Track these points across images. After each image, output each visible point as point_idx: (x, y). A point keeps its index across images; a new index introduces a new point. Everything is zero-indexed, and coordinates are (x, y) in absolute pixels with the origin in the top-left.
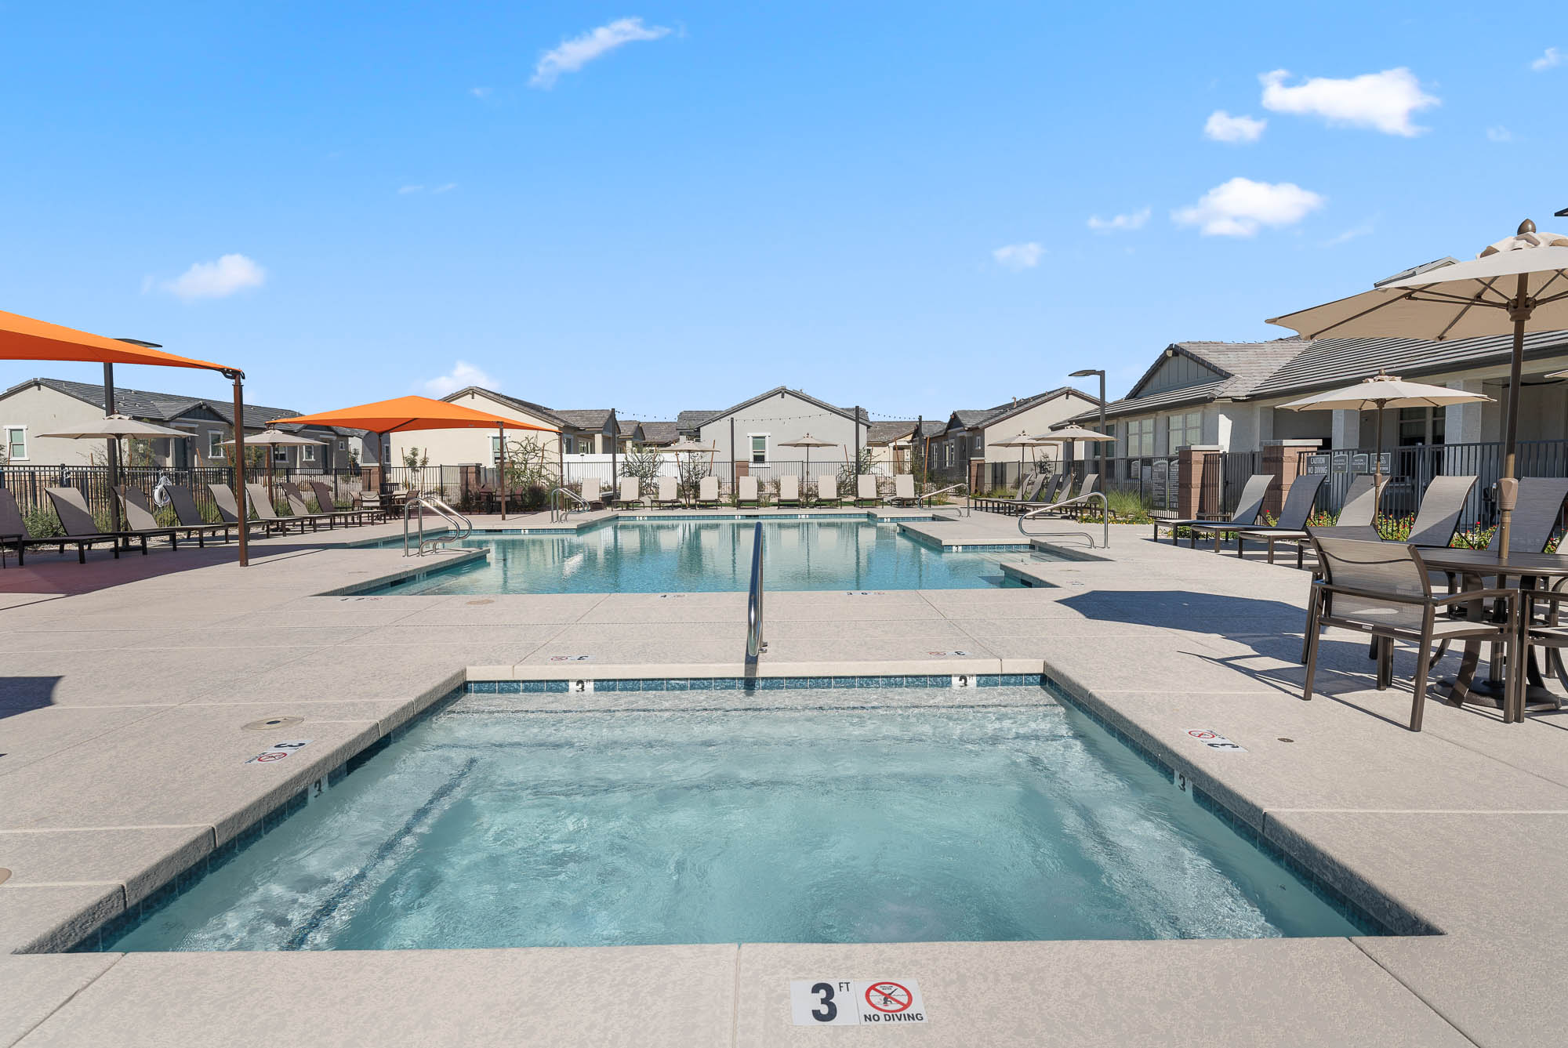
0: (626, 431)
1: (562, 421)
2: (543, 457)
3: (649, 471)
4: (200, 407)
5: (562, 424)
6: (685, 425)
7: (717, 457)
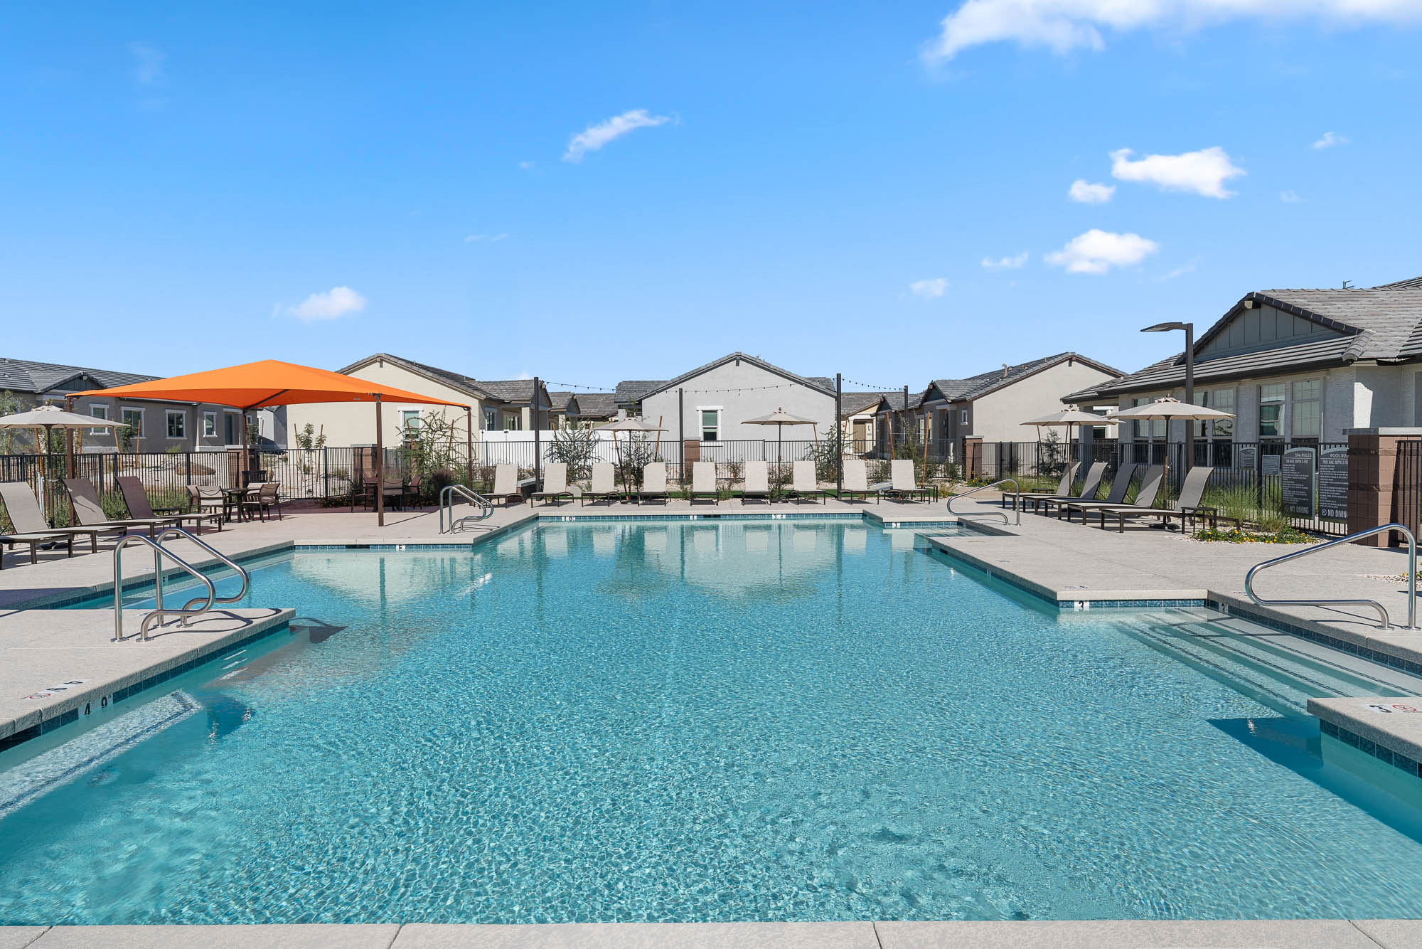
0: (559, 404)
1: (484, 392)
2: (452, 437)
3: (582, 451)
4: (81, 377)
5: (484, 397)
6: (625, 397)
7: (663, 436)
